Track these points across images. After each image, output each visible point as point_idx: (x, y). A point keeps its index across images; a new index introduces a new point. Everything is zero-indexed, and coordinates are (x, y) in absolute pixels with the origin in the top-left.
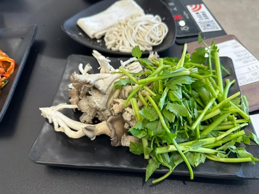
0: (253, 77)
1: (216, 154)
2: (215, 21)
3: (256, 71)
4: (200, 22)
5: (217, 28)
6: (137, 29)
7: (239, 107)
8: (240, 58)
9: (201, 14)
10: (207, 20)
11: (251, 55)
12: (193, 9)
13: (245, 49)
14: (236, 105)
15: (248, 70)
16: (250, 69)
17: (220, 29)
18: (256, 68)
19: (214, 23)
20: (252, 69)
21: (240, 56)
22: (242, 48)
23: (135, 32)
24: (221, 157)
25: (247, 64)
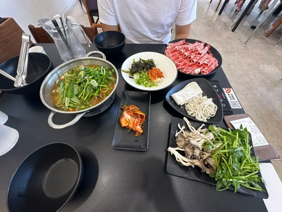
0: (258, 142)
1: (245, 184)
2: (238, 102)
3: (260, 139)
4: (230, 101)
5: (240, 107)
6: (205, 108)
7: (254, 162)
8: (253, 130)
9: (231, 95)
10: (234, 100)
11: (258, 129)
12: (226, 91)
13: (255, 125)
14: (253, 160)
15: (256, 138)
16: (257, 138)
17: (241, 108)
18: (260, 138)
19: (238, 103)
20: (258, 138)
21: (252, 129)
22: (253, 124)
23: (204, 109)
24: (247, 185)
25: (256, 134)
